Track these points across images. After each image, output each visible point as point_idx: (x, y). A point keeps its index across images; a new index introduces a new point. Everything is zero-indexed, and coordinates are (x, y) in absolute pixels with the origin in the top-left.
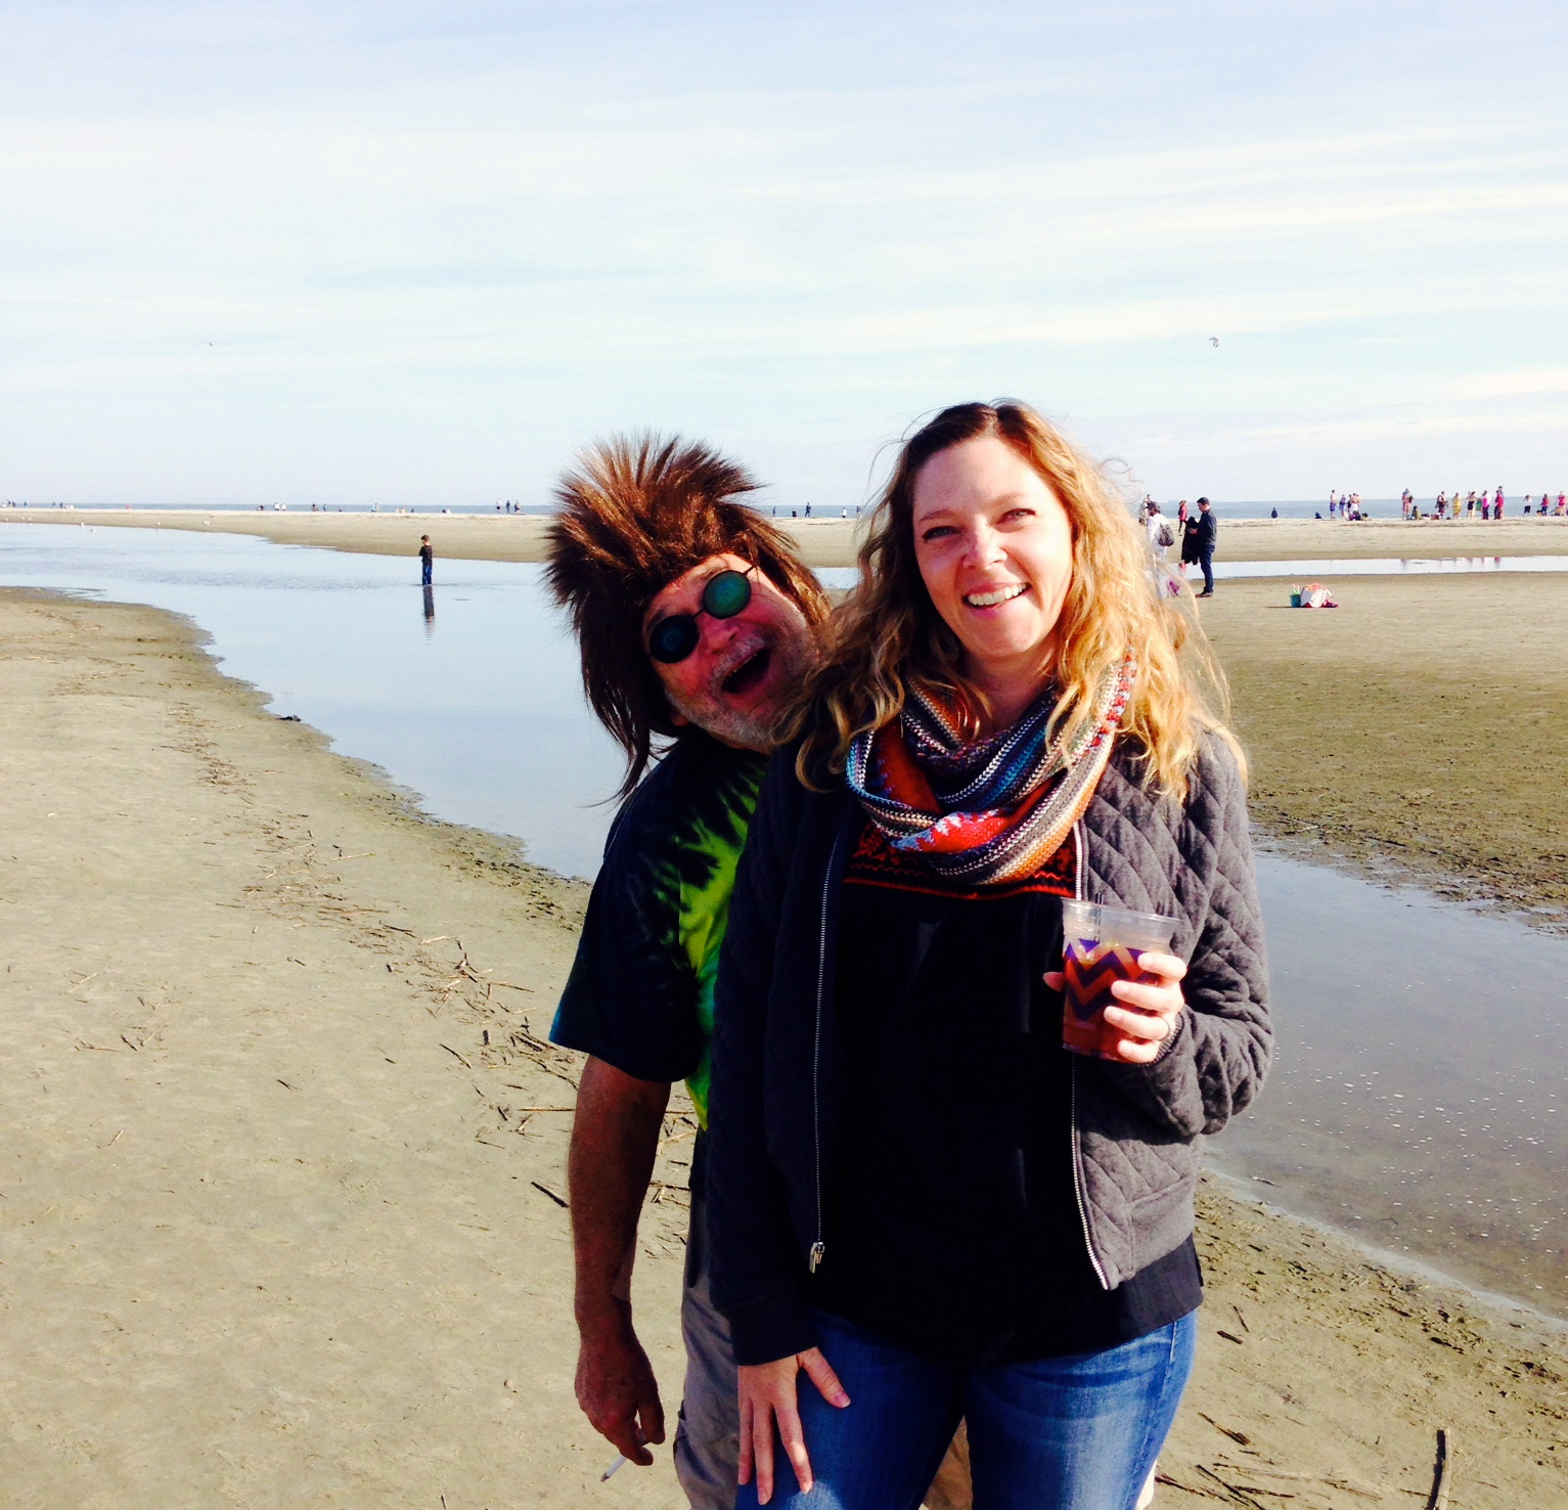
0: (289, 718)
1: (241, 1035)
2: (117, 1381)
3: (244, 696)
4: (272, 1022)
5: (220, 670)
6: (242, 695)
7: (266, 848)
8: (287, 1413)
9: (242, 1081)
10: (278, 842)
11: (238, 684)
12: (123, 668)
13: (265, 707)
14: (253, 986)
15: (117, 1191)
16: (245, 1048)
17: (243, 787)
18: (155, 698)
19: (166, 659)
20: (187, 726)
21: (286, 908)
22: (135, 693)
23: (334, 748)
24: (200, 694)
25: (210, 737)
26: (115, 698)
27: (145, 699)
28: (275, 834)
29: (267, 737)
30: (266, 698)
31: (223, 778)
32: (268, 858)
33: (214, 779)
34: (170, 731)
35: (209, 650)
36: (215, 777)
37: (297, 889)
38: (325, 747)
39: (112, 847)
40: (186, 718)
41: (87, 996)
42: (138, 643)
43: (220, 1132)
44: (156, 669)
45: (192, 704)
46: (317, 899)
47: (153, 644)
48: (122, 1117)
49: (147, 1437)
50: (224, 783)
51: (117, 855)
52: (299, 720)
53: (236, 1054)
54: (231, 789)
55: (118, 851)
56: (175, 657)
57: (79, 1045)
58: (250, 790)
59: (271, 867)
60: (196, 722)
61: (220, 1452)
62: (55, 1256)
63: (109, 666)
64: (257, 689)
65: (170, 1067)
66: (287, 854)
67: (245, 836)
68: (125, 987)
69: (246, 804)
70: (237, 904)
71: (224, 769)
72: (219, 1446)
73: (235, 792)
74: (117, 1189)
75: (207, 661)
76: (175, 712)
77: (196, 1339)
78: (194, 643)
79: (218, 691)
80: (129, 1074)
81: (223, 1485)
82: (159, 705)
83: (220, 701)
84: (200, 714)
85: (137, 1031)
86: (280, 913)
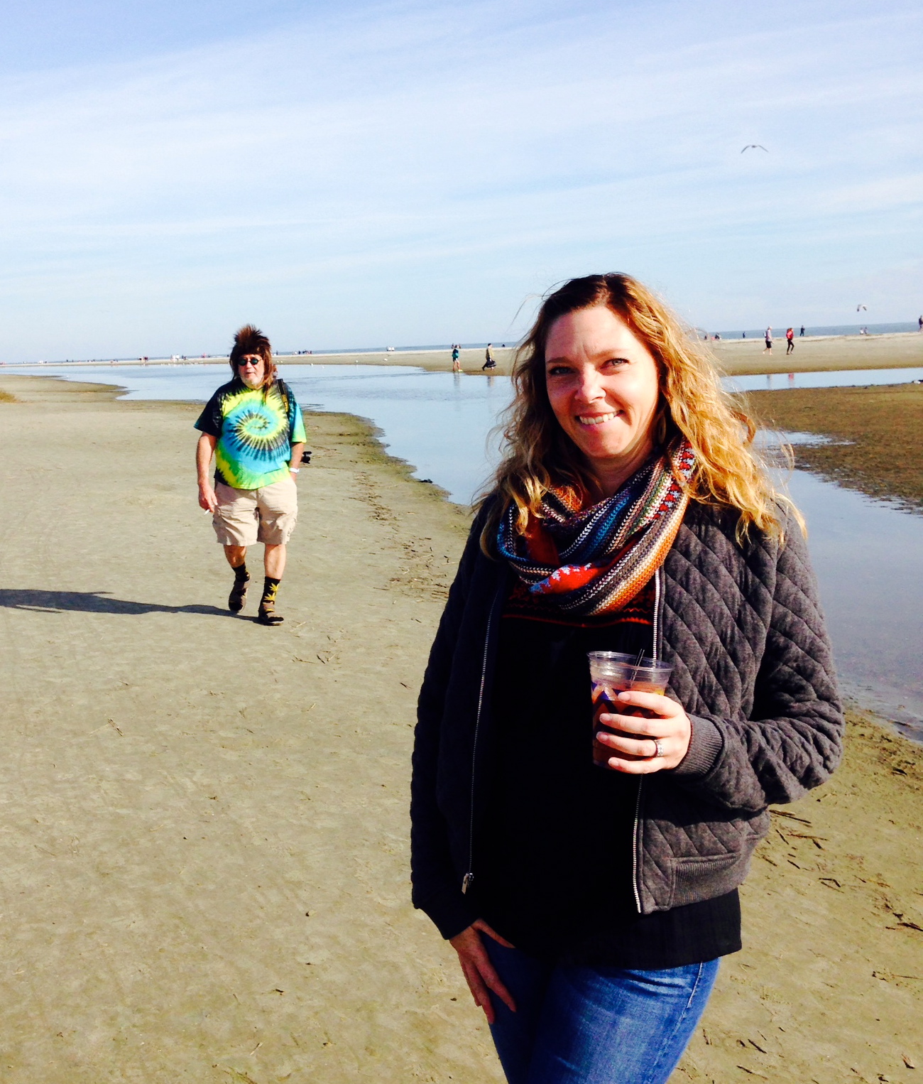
0: (425, 481)
1: (381, 658)
2: (305, 822)
3: (400, 468)
4: (400, 652)
5: (387, 452)
6: (399, 467)
7: (405, 557)
8: (392, 844)
9: (380, 682)
10: (412, 554)
11: (396, 461)
12: (331, 451)
13: (412, 474)
14: (391, 632)
15: (311, 734)
16: (385, 665)
17: (394, 522)
18: (347, 469)
19: (355, 446)
20: (364, 486)
21: (412, 591)
22: (336, 467)
23: (451, 499)
24: (373, 466)
25: (377, 492)
26: (325, 469)
27: (341, 470)
28: (410, 549)
29: (411, 493)
30: (413, 469)
31: (383, 516)
32: (405, 562)
33: (377, 516)
34: (355, 489)
35: (382, 440)
36: (378, 516)
37: (420, 580)
38: (444, 499)
39: (317, 555)
40: (364, 481)
41: (300, 634)
42: (340, 437)
43: (367, 708)
44: (350, 452)
45: (369, 472)
46: (432, 587)
47: (349, 437)
48: (316, 697)
49: (319, 849)
50: (383, 519)
51: (320, 559)
52: (431, 482)
53: (379, 668)
54: (387, 522)
55: (321, 557)
56: (361, 444)
57: (295, 659)
58: (398, 523)
59: (406, 568)
60: (370, 483)
61: (356, 859)
62: (277, 763)
63: (322, 450)
64: (408, 463)
65: (343, 673)
66: (416, 560)
67: (394, 550)
68: (321, 630)
69: (395, 532)
70: (385, 588)
71: (384, 511)
72: (356, 856)
73: (389, 525)
74: (312, 733)
75: (379, 446)
76: (358, 477)
77: (348, 807)
78: (371, 435)
79: (385, 465)
80: (321, 675)
81: (356, 873)
82: (349, 474)
83: (386, 472)
84: (373, 479)
85: (326, 653)
86: (410, 594)
